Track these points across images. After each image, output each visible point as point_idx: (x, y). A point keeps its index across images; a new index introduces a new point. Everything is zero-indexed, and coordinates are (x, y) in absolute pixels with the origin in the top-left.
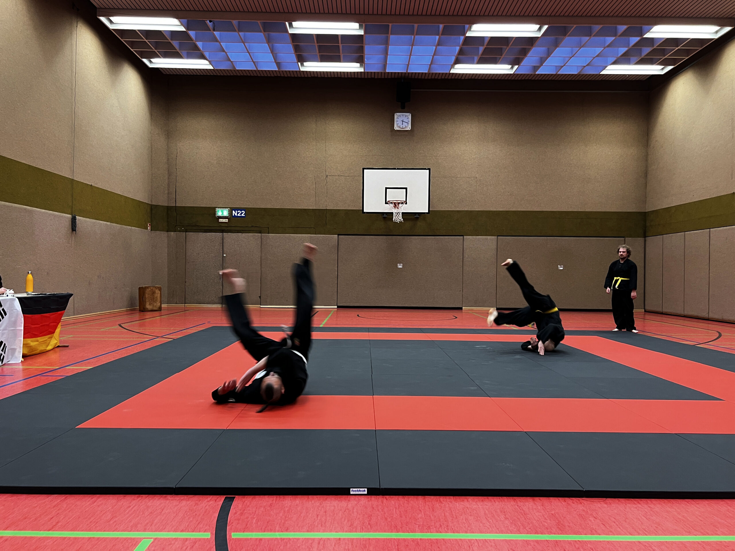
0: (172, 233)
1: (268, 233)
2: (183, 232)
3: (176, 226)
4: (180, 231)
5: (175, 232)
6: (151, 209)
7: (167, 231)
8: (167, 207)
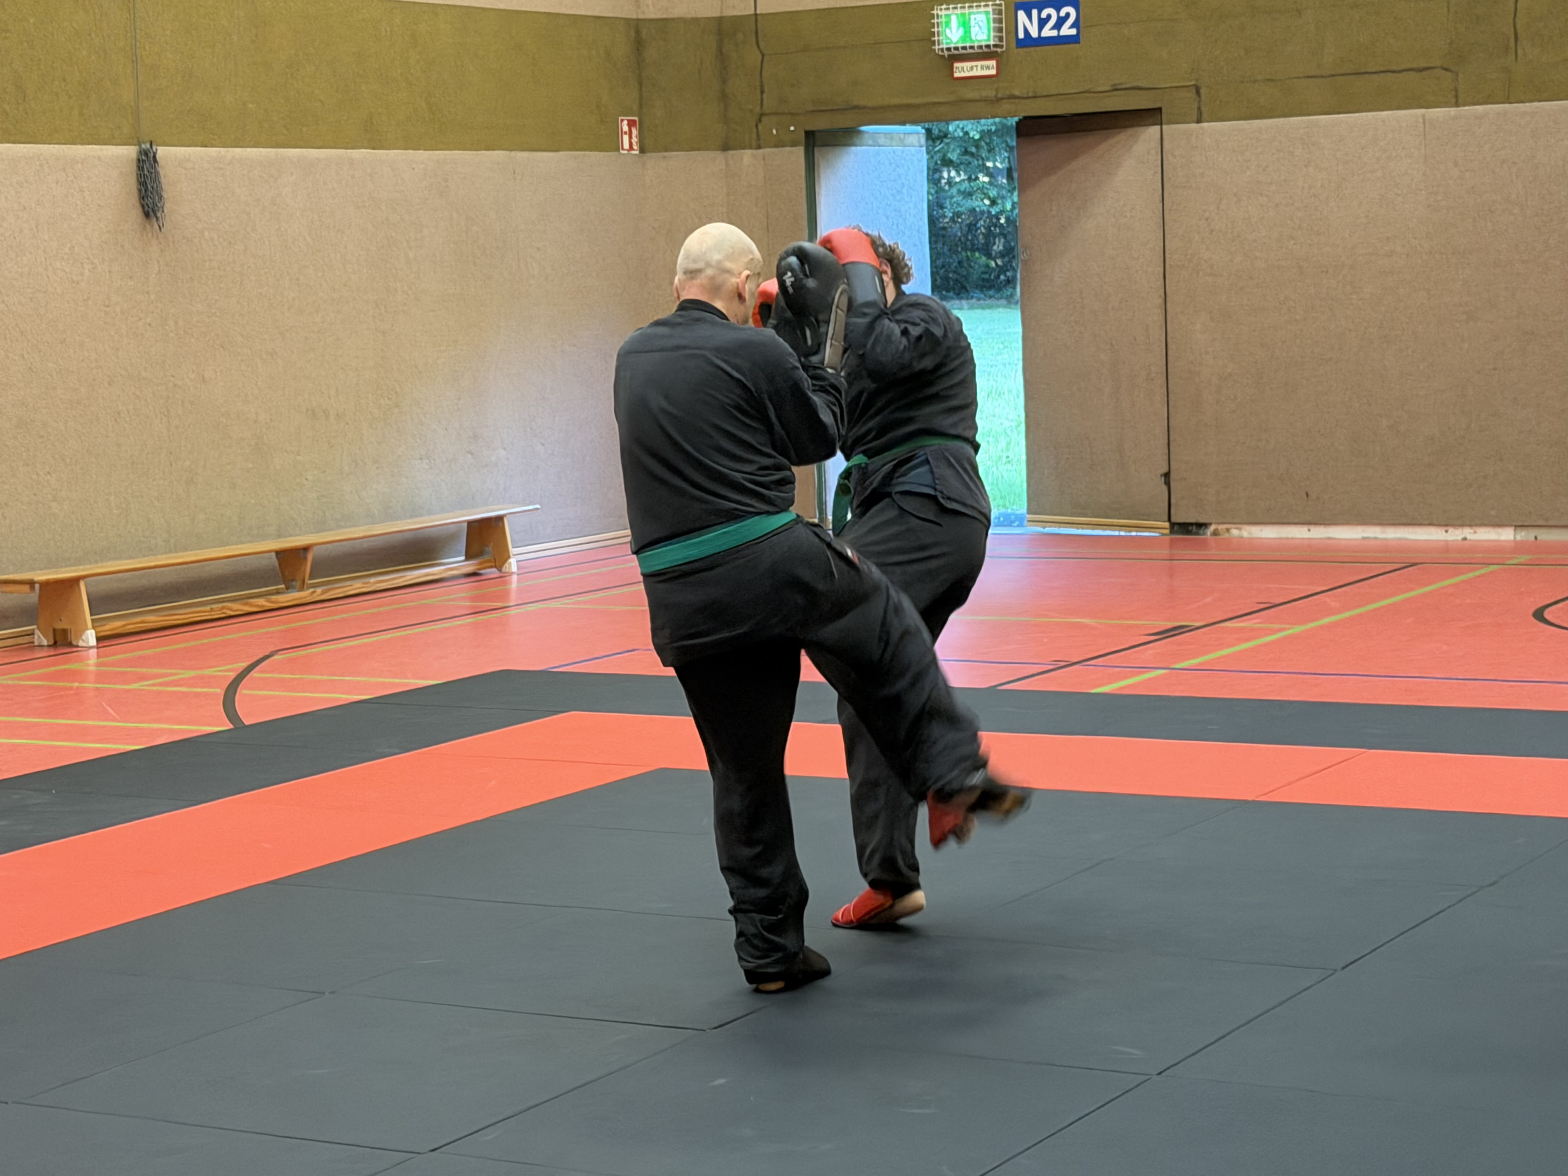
0: (747, 156)
1: (1199, 121)
2: (794, 144)
3: (762, 115)
4: (779, 144)
5: (759, 147)
6: (639, 45)
7: (726, 147)
8: (720, 20)
